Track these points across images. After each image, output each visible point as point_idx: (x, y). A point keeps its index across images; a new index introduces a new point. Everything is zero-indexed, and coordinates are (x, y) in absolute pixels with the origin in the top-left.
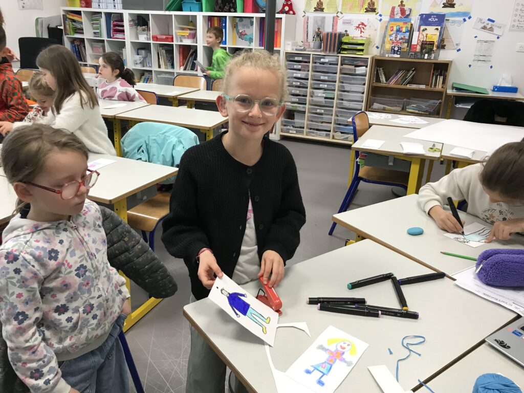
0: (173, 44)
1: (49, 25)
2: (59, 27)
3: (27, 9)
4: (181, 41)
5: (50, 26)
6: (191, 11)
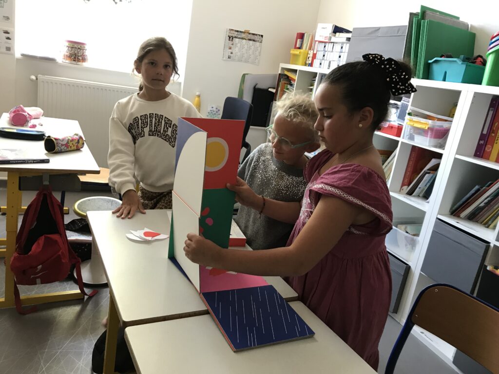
0: (398, 142)
1: (256, 85)
2: (270, 90)
3: (234, 60)
4: (411, 138)
5: (258, 86)
6: (444, 80)
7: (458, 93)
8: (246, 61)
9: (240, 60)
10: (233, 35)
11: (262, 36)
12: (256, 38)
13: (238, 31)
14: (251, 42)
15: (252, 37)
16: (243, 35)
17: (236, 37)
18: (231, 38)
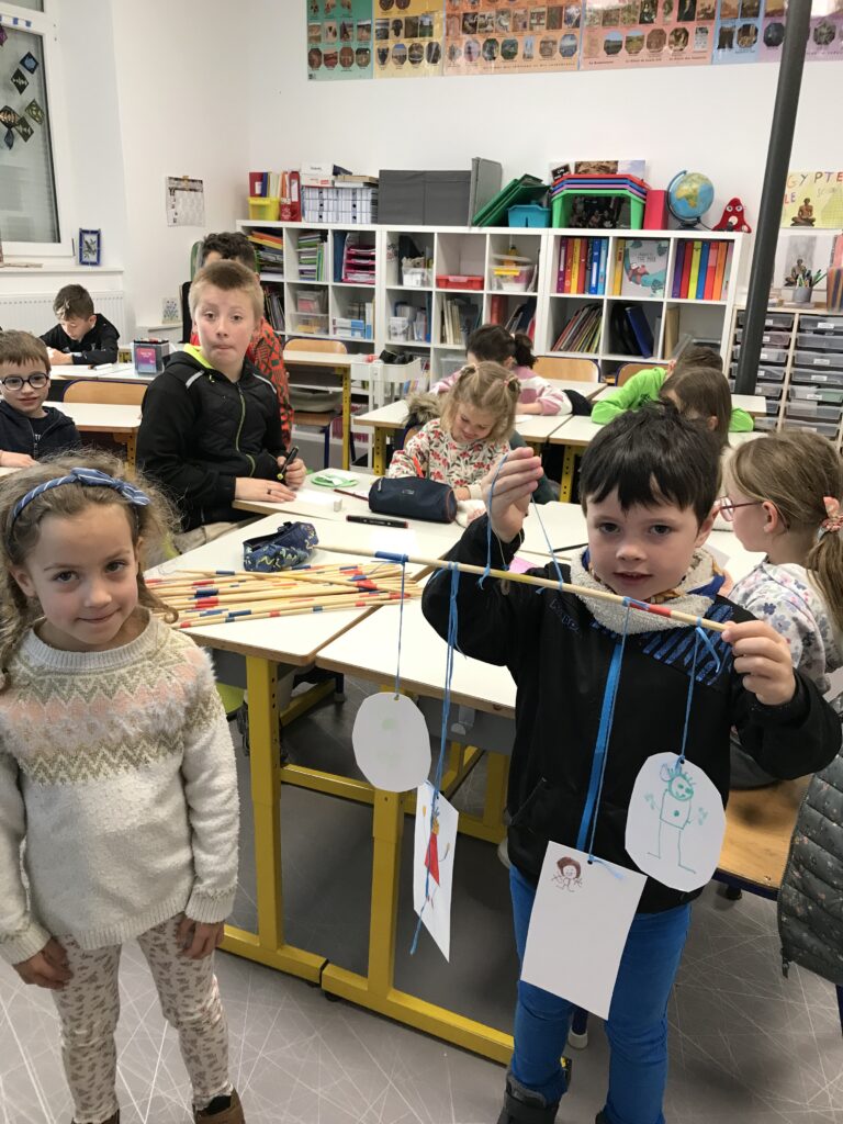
3: (180, 225)
4: (500, 287)
6: (527, 226)
7: (539, 237)
8: (192, 224)
9: (185, 224)
10: (174, 186)
11: (201, 182)
12: (196, 186)
13: (176, 179)
14: (193, 193)
15: (191, 185)
16: (183, 184)
17: (176, 189)
18: (172, 191)
